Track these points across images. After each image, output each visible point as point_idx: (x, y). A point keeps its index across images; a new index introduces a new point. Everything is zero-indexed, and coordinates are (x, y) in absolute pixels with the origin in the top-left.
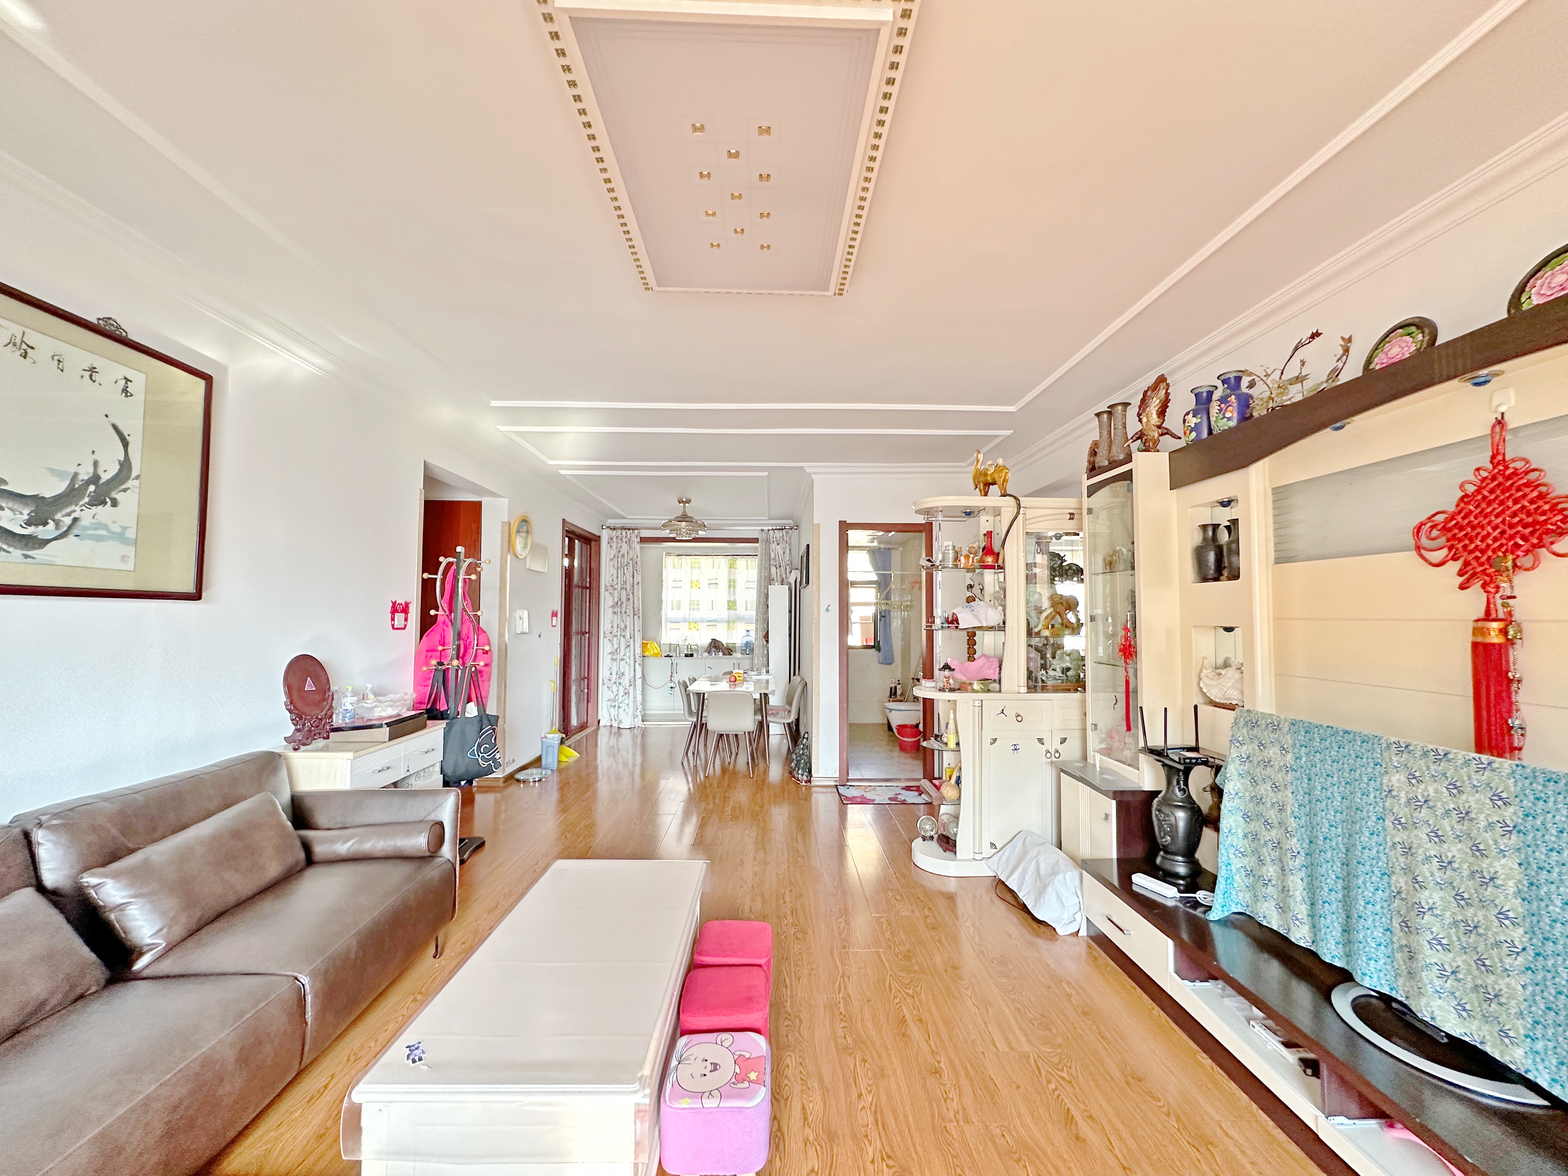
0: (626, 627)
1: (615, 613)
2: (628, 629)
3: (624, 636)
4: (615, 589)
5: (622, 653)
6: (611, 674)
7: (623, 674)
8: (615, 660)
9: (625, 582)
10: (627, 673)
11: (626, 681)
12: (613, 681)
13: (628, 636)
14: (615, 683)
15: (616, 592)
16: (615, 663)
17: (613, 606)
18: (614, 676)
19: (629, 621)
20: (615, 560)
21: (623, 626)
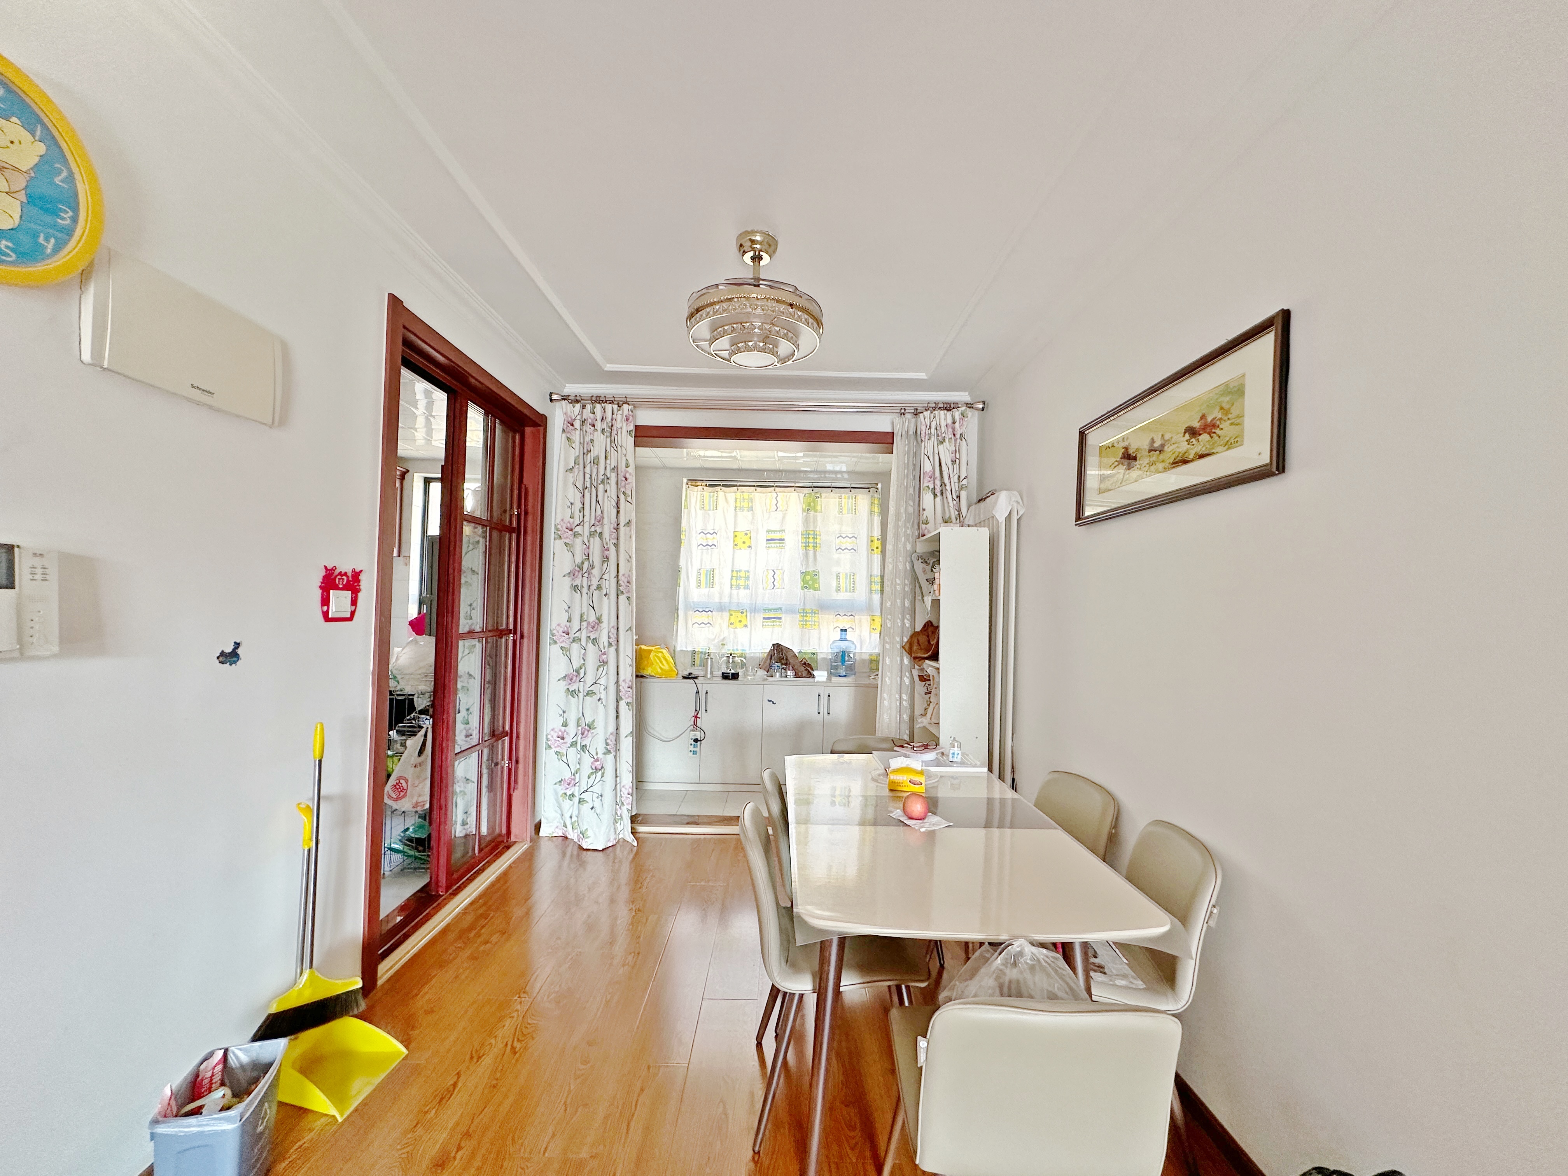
0: (599, 620)
1: (575, 588)
2: (605, 625)
3: (595, 641)
4: (576, 535)
5: (590, 680)
6: (565, 725)
7: (590, 726)
8: (573, 693)
9: (600, 520)
10: (600, 725)
11: (597, 742)
12: (569, 740)
13: (604, 639)
14: (574, 744)
15: (578, 541)
16: (573, 700)
17: (572, 574)
18: (572, 729)
19: (606, 608)
20: (578, 471)
21: (592, 618)
